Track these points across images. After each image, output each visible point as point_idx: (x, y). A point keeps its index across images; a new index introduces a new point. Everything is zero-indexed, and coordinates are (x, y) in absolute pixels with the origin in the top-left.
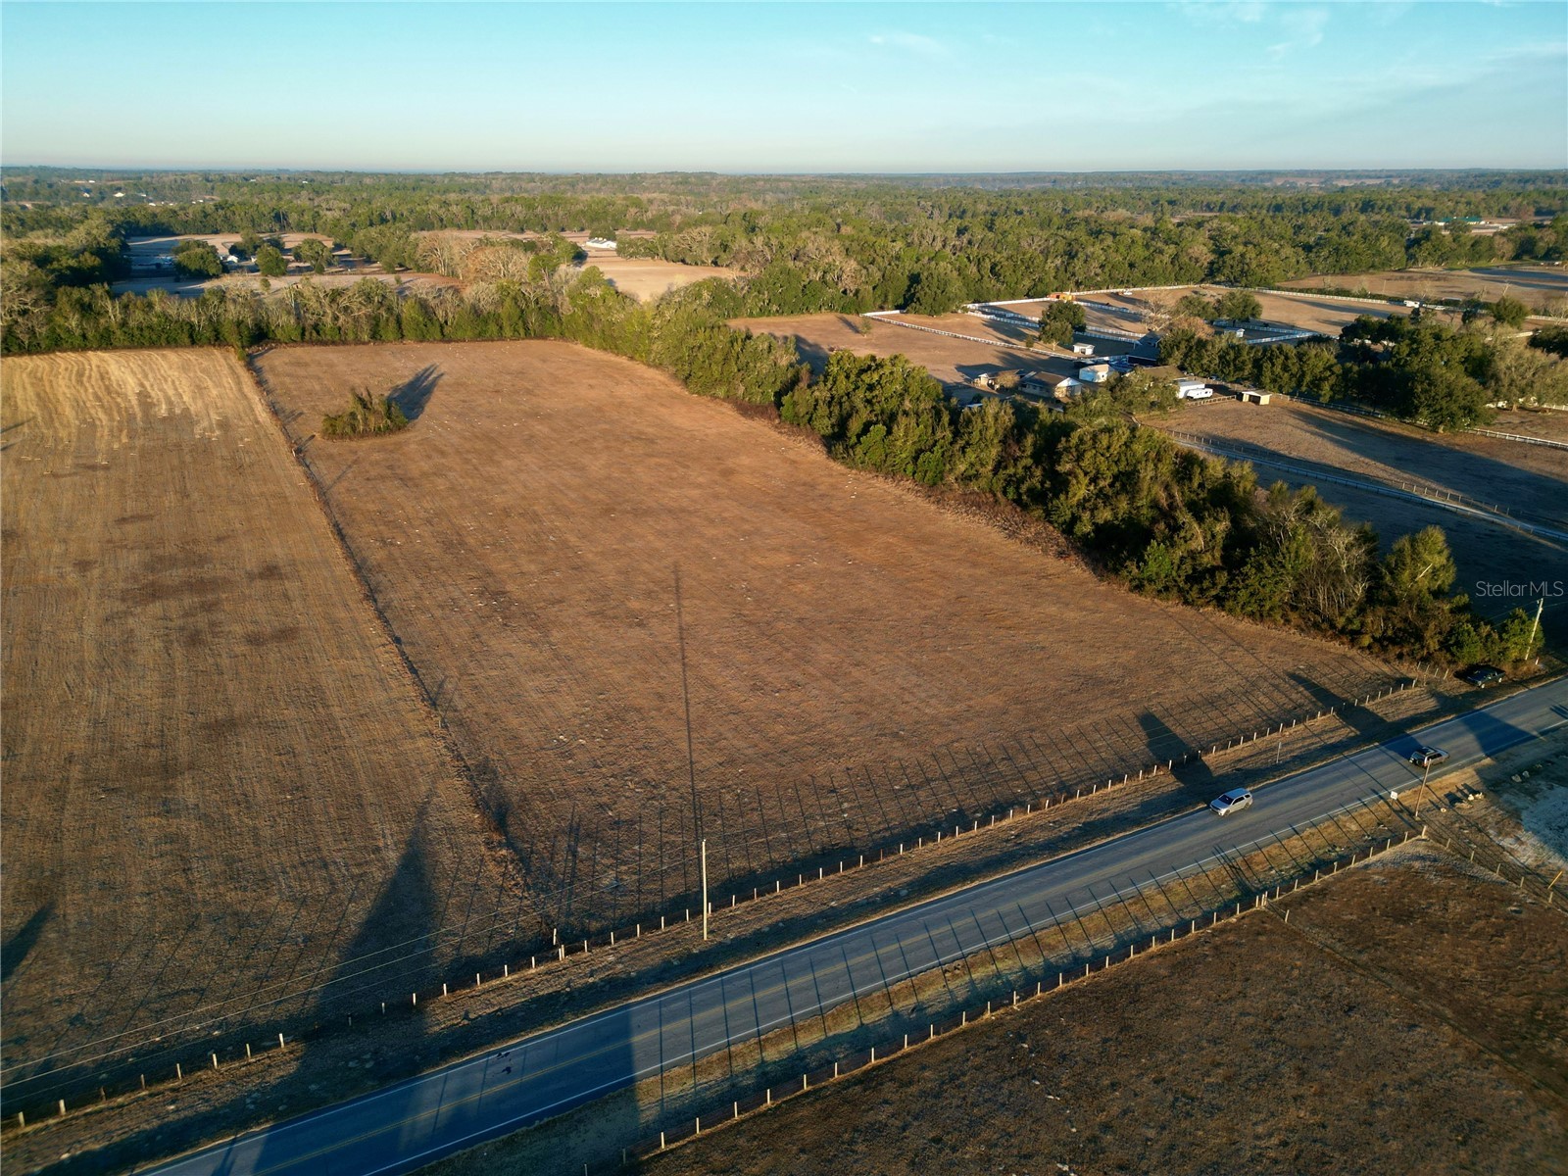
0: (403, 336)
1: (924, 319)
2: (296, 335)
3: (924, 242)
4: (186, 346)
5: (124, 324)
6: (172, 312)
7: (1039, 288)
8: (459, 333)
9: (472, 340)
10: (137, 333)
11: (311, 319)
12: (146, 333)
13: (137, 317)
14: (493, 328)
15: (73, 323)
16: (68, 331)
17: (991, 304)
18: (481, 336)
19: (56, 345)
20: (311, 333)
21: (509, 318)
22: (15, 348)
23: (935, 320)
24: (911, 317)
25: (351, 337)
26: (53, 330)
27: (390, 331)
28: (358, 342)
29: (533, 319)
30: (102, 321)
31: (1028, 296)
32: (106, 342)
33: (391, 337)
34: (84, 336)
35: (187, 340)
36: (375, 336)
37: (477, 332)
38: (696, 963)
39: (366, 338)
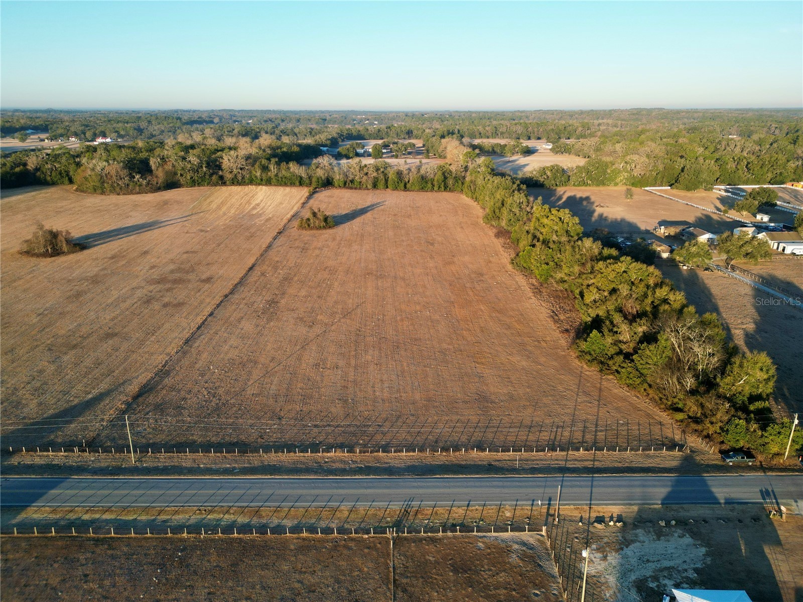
0: (387, 187)
1: (683, 193)
2: (342, 184)
3: (728, 148)
4: (297, 186)
5: (276, 175)
6: (296, 171)
7: (778, 179)
8: (413, 187)
9: (418, 191)
10: (280, 179)
11: (351, 177)
12: (283, 180)
13: (284, 172)
14: (430, 185)
15: (258, 174)
16: (256, 177)
17: (739, 186)
18: (422, 189)
19: (251, 182)
20: (349, 184)
21: (438, 181)
22: (235, 183)
23: (689, 194)
24: (675, 191)
25: (365, 186)
26: (251, 177)
27: (381, 184)
28: (367, 189)
29: (450, 182)
30: (269, 173)
31: (770, 183)
32: (268, 182)
33: (382, 187)
34: (262, 180)
35: (298, 184)
36: (375, 186)
37: (421, 187)
38: (117, 471)
39: (369, 187)
